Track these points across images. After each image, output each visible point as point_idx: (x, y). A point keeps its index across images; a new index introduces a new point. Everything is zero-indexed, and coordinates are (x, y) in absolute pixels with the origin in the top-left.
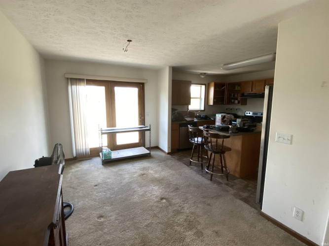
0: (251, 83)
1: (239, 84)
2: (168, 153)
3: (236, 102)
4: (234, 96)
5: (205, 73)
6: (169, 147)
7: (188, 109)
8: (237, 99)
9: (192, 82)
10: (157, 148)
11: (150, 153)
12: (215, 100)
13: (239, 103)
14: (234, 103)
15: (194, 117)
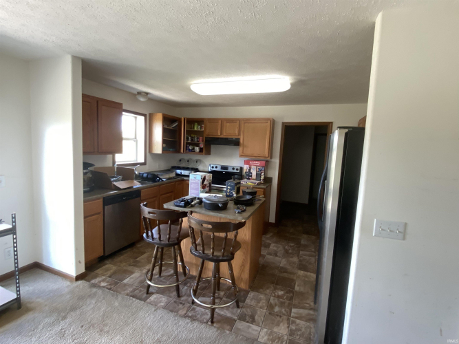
0: (220, 121)
1: (200, 122)
2: (78, 278)
3: (197, 149)
4: (192, 140)
5: (147, 94)
6: (78, 262)
7: (114, 162)
8: (197, 145)
9: (124, 108)
10: (37, 268)
11: (18, 300)
12: (164, 145)
13: (201, 150)
14: (193, 151)
15: (132, 179)
